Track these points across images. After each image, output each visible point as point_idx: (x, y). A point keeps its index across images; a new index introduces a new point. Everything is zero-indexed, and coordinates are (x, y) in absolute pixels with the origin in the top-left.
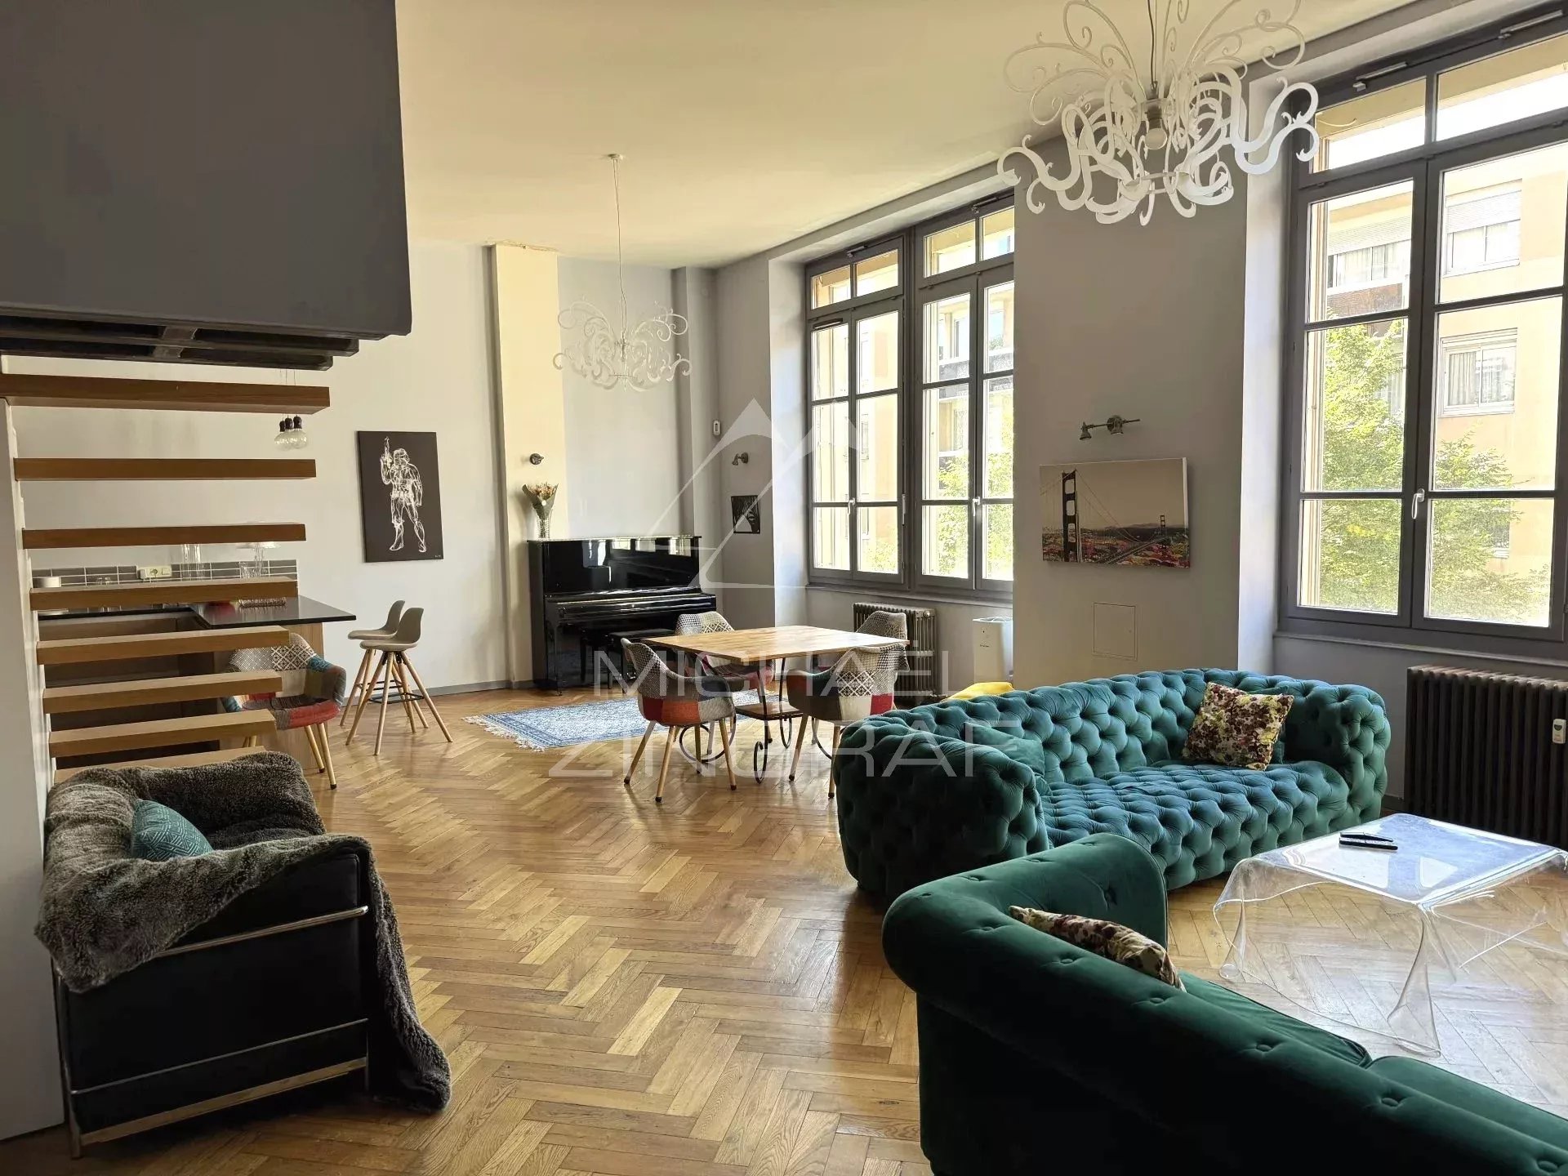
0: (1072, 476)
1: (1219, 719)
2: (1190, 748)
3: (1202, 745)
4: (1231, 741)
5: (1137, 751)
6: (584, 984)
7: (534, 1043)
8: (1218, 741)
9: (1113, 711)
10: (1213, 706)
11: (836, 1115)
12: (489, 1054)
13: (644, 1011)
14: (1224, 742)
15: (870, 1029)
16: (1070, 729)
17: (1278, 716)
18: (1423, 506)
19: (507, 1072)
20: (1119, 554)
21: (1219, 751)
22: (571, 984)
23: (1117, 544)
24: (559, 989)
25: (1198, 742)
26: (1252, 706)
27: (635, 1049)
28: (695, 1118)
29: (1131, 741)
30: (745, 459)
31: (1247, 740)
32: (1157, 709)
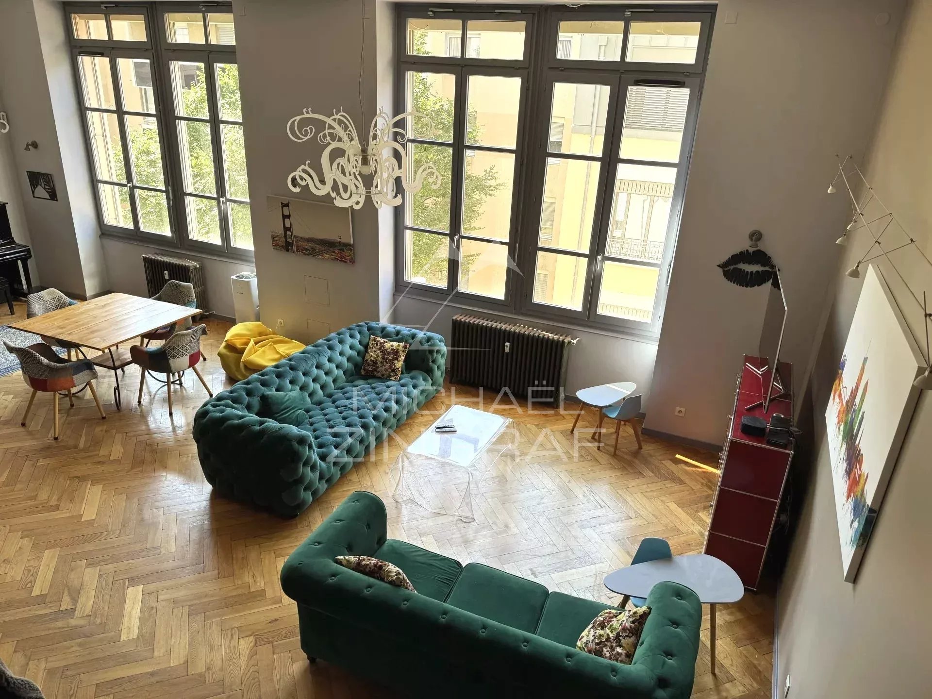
0: (287, 205)
1: (378, 356)
2: (365, 370)
3: (371, 369)
4: (384, 368)
5: (341, 377)
6: (82, 600)
7: (74, 649)
8: (378, 367)
9: (330, 360)
10: (374, 349)
11: (252, 637)
12: (51, 665)
13: (127, 607)
14: (381, 368)
15: (251, 581)
16: (311, 377)
17: (403, 354)
18: (458, 241)
19: (68, 673)
20: (317, 252)
21: (379, 372)
22: (75, 601)
23: (316, 247)
24: (69, 607)
25: (368, 368)
26: (392, 350)
27: (134, 634)
28: (186, 662)
29: (339, 372)
30: (35, 145)
31: (391, 367)
32: (349, 352)
